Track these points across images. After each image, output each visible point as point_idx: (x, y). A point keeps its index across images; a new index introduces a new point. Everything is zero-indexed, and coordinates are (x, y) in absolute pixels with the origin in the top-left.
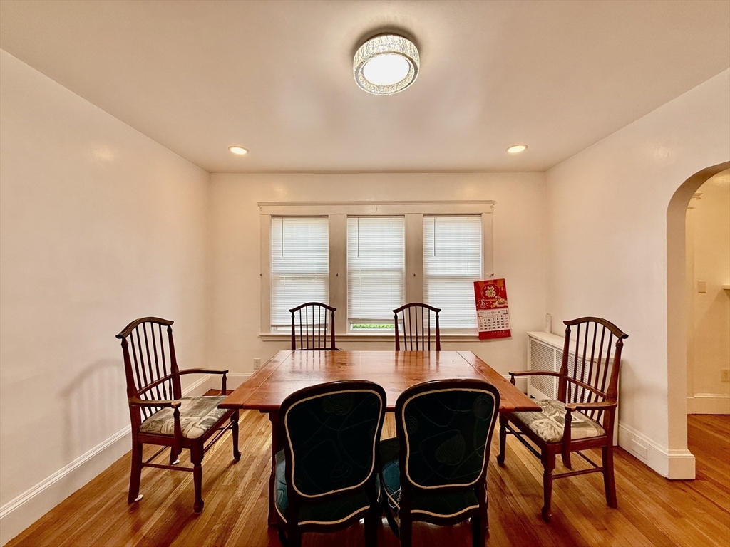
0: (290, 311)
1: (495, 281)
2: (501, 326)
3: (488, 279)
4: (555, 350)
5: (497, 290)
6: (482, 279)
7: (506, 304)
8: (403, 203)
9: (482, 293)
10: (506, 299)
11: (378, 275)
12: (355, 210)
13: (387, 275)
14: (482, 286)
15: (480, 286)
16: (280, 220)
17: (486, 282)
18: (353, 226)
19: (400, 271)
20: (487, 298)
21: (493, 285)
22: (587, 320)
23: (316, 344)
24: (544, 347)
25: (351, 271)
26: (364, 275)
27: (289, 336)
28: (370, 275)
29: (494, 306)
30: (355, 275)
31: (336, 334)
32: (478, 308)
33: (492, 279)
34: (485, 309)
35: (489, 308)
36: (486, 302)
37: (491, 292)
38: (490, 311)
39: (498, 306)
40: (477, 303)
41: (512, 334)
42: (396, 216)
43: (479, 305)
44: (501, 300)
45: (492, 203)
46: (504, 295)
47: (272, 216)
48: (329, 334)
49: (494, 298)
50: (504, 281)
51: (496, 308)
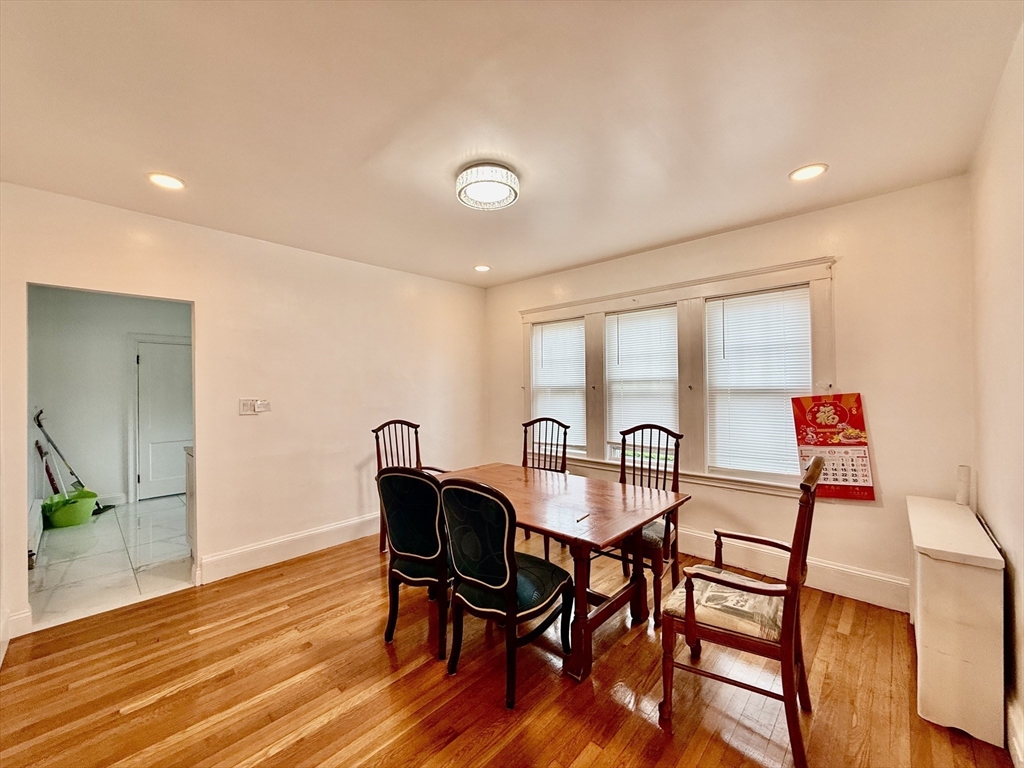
1: (838, 397)
2: (850, 478)
3: (821, 393)
5: (843, 415)
6: (808, 394)
7: (862, 440)
9: (809, 417)
10: (862, 428)
11: (644, 387)
13: (655, 387)
14: (809, 406)
15: (804, 404)
16: (539, 327)
17: (817, 400)
18: (611, 325)
19: (671, 381)
20: (820, 426)
21: (831, 404)
25: (611, 382)
26: (627, 387)
28: (634, 387)
29: (835, 441)
30: (616, 388)
32: (802, 440)
33: (831, 393)
34: (815, 444)
35: (824, 443)
36: (817, 434)
37: (826, 415)
38: (825, 448)
39: (844, 441)
40: (798, 434)
41: (878, 495)
42: (666, 305)
43: (803, 438)
44: (852, 431)
45: (830, 262)
46: (858, 422)
47: (533, 324)
49: (834, 426)
50: (858, 398)
51: (840, 444)
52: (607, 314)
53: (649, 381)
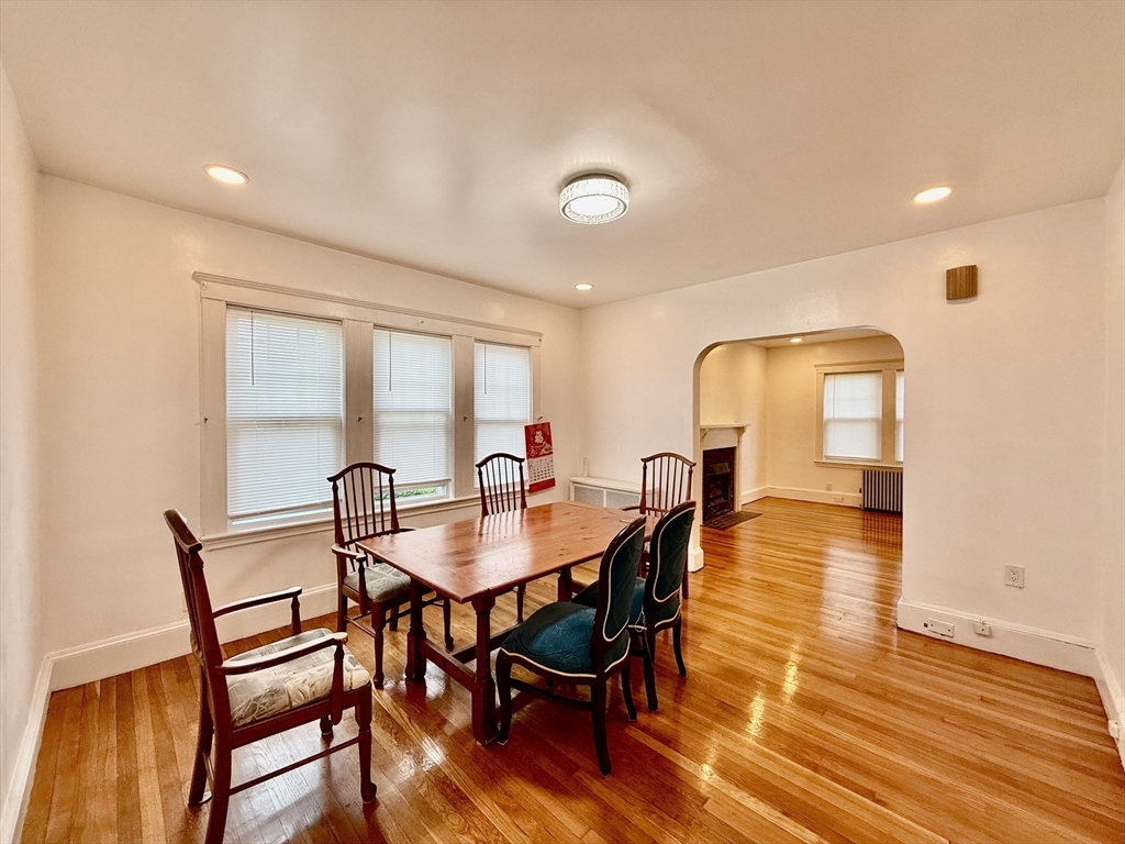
0: (329, 479)
1: (543, 425)
2: (547, 475)
3: (536, 423)
4: (605, 491)
5: (544, 435)
6: (530, 423)
7: (551, 450)
8: (453, 320)
9: (531, 438)
10: (550, 443)
11: (417, 418)
12: (386, 318)
13: (429, 419)
14: (531, 431)
15: (529, 430)
17: (535, 426)
18: (381, 341)
19: (445, 413)
20: (536, 443)
21: (540, 430)
22: (661, 456)
23: (371, 528)
24: (591, 490)
25: (380, 412)
26: (397, 419)
27: (331, 522)
29: (542, 453)
30: (383, 420)
31: (397, 508)
32: (529, 454)
33: (540, 423)
34: (535, 457)
35: (538, 456)
36: (535, 449)
37: (539, 438)
38: (539, 459)
39: (545, 452)
40: (527, 451)
41: (556, 483)
42: (442, 335)
44: (548, 446)
45: (540, 336)
46: (549, 440)
47: (228, 305)
48: (387, 509)
49: (542, 444)
50: (549, 424)
51: (544, 455)
52: (376, 326)
53: (423, 412)
